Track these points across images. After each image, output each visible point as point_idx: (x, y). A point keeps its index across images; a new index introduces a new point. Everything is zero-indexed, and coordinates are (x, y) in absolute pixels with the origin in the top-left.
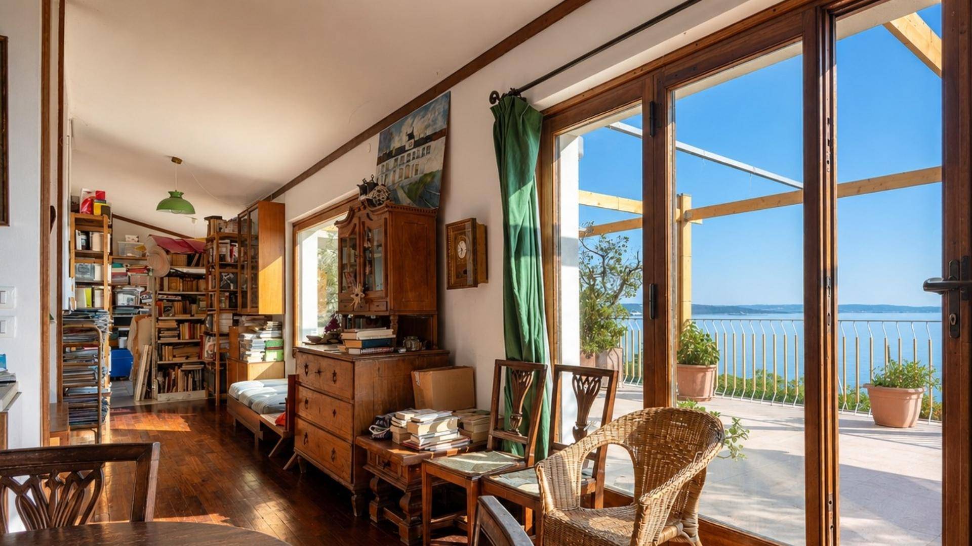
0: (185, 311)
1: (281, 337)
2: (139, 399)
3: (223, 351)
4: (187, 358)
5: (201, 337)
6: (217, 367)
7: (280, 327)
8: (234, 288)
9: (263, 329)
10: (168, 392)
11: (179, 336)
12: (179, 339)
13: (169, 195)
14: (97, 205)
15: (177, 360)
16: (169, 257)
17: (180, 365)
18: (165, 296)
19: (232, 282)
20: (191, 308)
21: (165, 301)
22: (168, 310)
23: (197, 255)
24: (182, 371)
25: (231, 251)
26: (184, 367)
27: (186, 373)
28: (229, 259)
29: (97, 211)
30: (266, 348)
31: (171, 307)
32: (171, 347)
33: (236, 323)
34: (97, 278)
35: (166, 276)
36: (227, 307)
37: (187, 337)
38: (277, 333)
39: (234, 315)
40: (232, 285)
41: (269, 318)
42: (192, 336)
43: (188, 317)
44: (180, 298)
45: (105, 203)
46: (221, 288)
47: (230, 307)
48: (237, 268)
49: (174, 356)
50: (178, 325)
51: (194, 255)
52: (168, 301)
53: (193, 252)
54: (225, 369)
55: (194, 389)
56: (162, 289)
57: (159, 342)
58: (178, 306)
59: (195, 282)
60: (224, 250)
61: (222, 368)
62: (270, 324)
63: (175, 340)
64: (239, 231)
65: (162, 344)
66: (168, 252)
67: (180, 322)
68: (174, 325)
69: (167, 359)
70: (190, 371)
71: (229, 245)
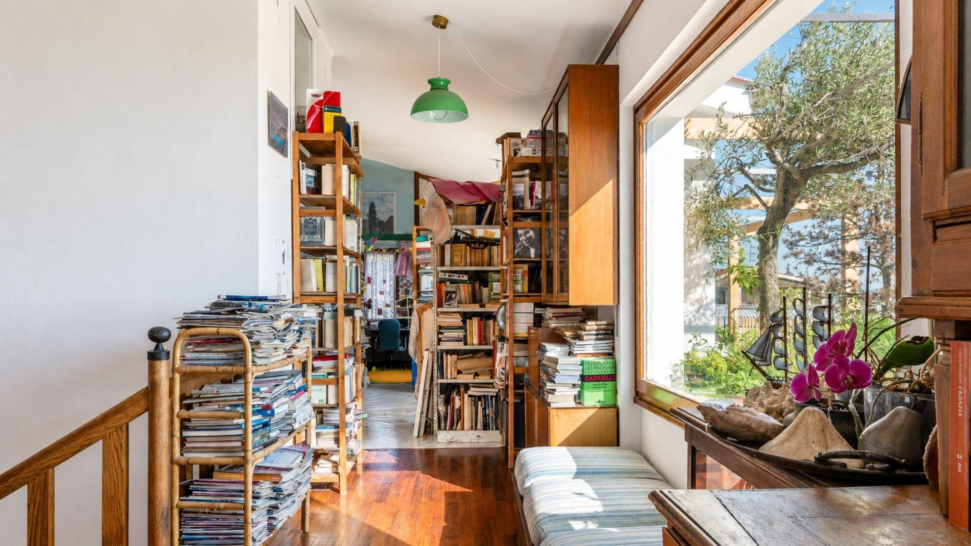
0: (475, 298)
1: (611, 354)
2: (416, 435)
3: (518, 371)
4: (476, 374)
5: (494, 343)
6: (511, 399)
7: (609, 333)
8: (536, 257)
9: (579, 337)
10: (451, 428)
11: (465, 340)
12: (466, 344)
13: (429, 87)
14: (329, 118)
15: (463, 379)
16: (451, 212)
17: (467, 387)
18: (447, 274)
19: (532, 245)
20: (481, 293)
21: (448, 283)
22: (451, 298)
23: (490, 207)
24: (470, 396)
25: (532, 189)
26: (473, 391)
27: (476, 399)
28: (528, 204)
29: (328, 126)
30: (583, 378)
31: (455, 292)
32: (455, 357)
33: (538, 320)
34: (328, 241)
35: (447, 242)
36: (526, 290)
37: (476, 341)
38: (604, 345)
39: (537, 305)
40: (532, 251)
41: (590, 313)
42: (483, 339)
43: (476, 308)
44: (466, 278)
45: (340, 112)
46: (514, 257)
47: (529, 291)
48: (540, 220)
49: (459, 372)
50: (464, 322)
51: (486, 205)
52: (453, 282)
53: (484, 202)
54: (522, 403)
55: (486, 427)
56: (442, 264)
57: (439, 347)
58: (464, 291)
59: (486, 251)
60: (521, 188)
61: (519, 401)
62: (591, 325)
63: (460, 346)
64: (544, 151)
65: (442, 352)
66: (449, 204)
67: (466, 316)
68: (457, 320)
69: (449, 377)
70: (479, 398)
71: (527, 179)
